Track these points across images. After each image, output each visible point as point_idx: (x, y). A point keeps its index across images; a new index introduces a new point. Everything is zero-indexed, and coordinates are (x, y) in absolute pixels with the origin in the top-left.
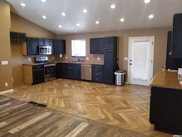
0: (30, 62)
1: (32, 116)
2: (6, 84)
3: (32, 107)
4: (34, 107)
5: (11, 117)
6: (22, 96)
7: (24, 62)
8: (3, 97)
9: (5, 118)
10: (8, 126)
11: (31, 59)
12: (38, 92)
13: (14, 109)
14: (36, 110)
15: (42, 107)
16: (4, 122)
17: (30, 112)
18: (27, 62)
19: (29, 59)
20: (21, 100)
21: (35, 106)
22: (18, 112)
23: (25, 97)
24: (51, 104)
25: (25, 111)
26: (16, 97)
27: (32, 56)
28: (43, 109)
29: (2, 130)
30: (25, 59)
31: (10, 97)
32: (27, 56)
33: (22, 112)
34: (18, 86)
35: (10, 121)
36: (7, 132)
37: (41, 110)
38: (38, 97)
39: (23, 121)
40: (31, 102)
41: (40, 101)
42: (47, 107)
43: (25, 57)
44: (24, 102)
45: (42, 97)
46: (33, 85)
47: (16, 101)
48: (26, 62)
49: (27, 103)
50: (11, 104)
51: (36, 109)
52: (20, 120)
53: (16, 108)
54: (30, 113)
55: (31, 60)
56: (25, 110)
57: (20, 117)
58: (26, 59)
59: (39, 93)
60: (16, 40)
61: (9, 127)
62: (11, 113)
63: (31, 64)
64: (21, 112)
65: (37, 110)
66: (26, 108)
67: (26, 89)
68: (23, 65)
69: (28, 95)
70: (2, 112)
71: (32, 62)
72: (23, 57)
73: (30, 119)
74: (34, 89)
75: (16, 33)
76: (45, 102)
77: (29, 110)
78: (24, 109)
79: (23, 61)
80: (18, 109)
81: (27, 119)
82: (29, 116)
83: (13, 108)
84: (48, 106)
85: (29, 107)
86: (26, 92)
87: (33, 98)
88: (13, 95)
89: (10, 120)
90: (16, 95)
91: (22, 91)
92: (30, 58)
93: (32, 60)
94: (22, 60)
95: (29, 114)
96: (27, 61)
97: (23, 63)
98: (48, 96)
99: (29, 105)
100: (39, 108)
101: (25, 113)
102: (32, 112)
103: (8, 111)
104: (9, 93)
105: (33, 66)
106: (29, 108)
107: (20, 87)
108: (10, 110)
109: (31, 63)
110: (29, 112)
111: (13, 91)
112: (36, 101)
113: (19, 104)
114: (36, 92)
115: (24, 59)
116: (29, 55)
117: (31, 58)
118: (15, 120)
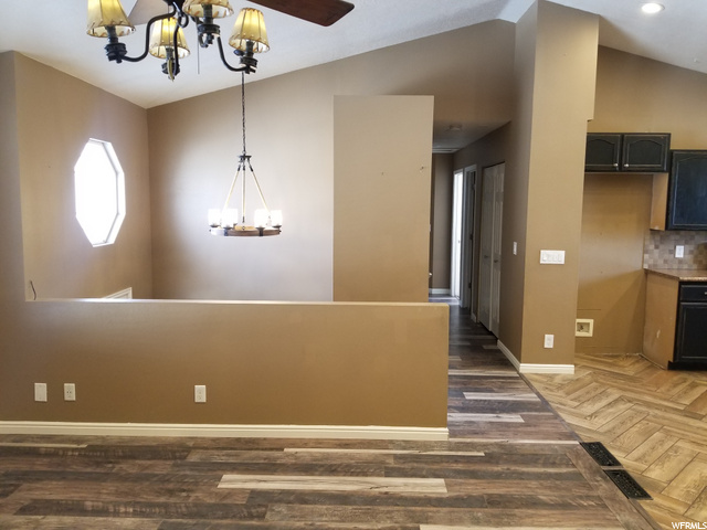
0: (680, 261)
1: (545, 512)
2: (549, 341)
3: (582, 471)
4: (586, 476)
5: (473, 475)
6: (585, 405)
7: (651, 262)
8: (523, 386)
9: (460, 466)
10: (438, 502)
11: (691, 252)
12: (667, 409)
13: (512, 446)
14: (584, 492)
15: (620, 493)
16: (442, 481)
17: (557, 488)
18: (665, 261)
19: (680, 252)
20: (569, 419)
21: (597, 472)
22: (513, 468)
23: (591, 416)
24: (676, 501)
25: (538, 477)
26: (563, 400)
27: (697, 237)
28: (620, 502)
29: (413, 508)
30: (657, 247)
31: (542, 392)
32: (673, 237)
33: (528, 474)
34: (612, 357)
35: (458, 488)
36: (416, 525)
37: (607, 503)
38: (648, 434)
39: (496, 511)
40: (599, 444)
41: (636, 460)
42: (643, 503)
43: (658, 238)
44: (572, 436)
45: (662, 442)
46: (671, 373)
47: (549, 418)
48: (661, 262)
49: (577, 443)
50: (522, 421)
51: (590, 488)
52: (492, 501)
53: (523, 445)
54: (548, 492)
55: (690, 258)
56: (542, 470)
57: (502, 491)
58: (661, 247)
59: (668, 415)
60: (620, 165)
61: (435, 509)
62: (490, 458)
63: (674, 274)
64: (523, 473)
65: (588, 497)
66: (553, 464)
67: (631, 379)
68: (647, 272)
69: (611, 410)
70: (469, 440)
71: (695, 267)
72: (648, 237)
73: (528, 520)
74: (663, 389)
75: (623, 135)
76: (656, 474)
77: (558, 476)
78: (545, 465)
79: (646, 256)
80: (523, 455)
81: (515, 515)
82: (533, 503)
83: (512, 441)
84: (656, 499)
85: (567, 465)
86: (616, 394)
87: (619, 432)
88: (560, 387)
89: (461, 484)
90: (568, 394)
91: (603, 384)
92: (686, 243)
93: (696, 257)
94: (645, 252)
95: (544, 495)
96: (667, 256)
97: (646, 267)
98: (697, 450)
99: (578, 456)
100: (606, 488)
101: (534, 484)
102: (563, 493)
103: (491, 444)
104: (551, 377)
105: (682, 283)
106: (564, 470)
107: (610, 365)
108: (497, 444)
109: (686, 267)
110: (550, 488)
111: (573, 373)
112: (619, 449)
113: (547, 436)
114: (658, 407)
115: (652, 247)
116: (682, 233)
117: (692, 247)
118: (475, 493)
